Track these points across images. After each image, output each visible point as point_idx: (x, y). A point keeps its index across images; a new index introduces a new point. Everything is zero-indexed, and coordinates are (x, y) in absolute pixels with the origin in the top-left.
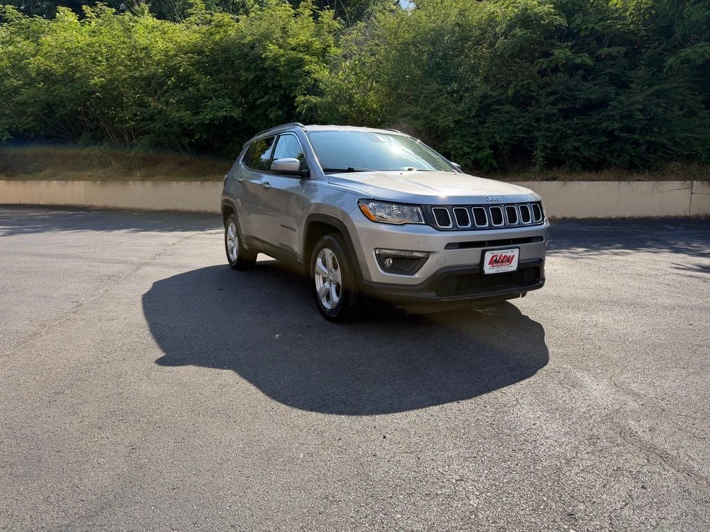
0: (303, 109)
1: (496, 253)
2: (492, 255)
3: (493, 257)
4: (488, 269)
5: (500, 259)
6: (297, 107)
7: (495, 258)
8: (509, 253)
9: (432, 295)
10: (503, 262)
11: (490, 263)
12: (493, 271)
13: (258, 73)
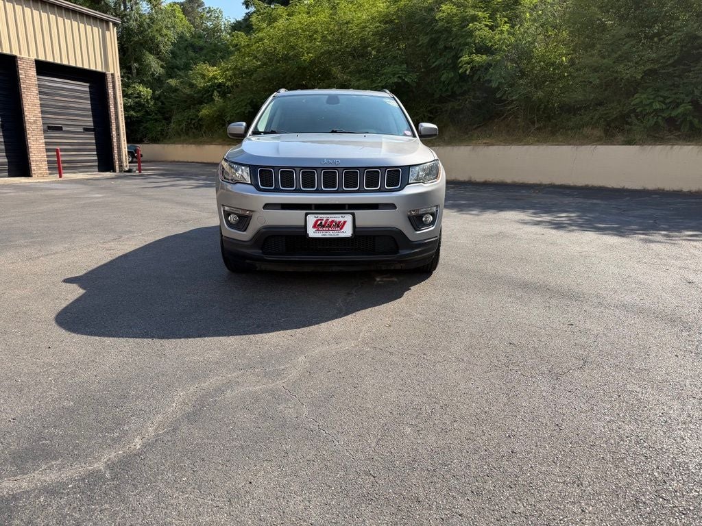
0: (466, 70)
1: (320, 217)
2: (316, 219)
3: (317, 221)
4: (312, 233)
5: (326, 223)
6: (461, 67)
7: (319, 222)
8: (338, 218)
9: (256, 252)
10: (330, 227)
11: (314, 226)
12: (319, 235)
13: (433, 36)
